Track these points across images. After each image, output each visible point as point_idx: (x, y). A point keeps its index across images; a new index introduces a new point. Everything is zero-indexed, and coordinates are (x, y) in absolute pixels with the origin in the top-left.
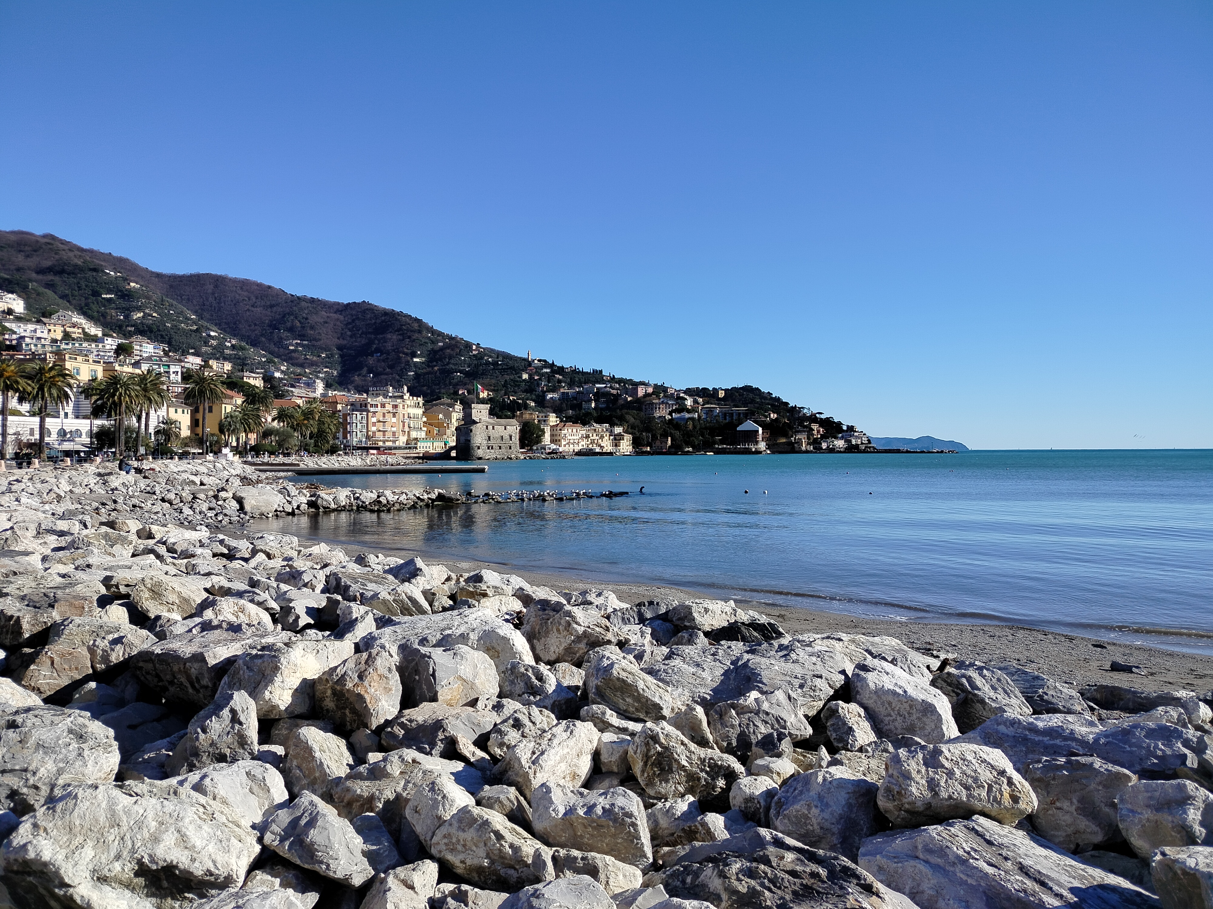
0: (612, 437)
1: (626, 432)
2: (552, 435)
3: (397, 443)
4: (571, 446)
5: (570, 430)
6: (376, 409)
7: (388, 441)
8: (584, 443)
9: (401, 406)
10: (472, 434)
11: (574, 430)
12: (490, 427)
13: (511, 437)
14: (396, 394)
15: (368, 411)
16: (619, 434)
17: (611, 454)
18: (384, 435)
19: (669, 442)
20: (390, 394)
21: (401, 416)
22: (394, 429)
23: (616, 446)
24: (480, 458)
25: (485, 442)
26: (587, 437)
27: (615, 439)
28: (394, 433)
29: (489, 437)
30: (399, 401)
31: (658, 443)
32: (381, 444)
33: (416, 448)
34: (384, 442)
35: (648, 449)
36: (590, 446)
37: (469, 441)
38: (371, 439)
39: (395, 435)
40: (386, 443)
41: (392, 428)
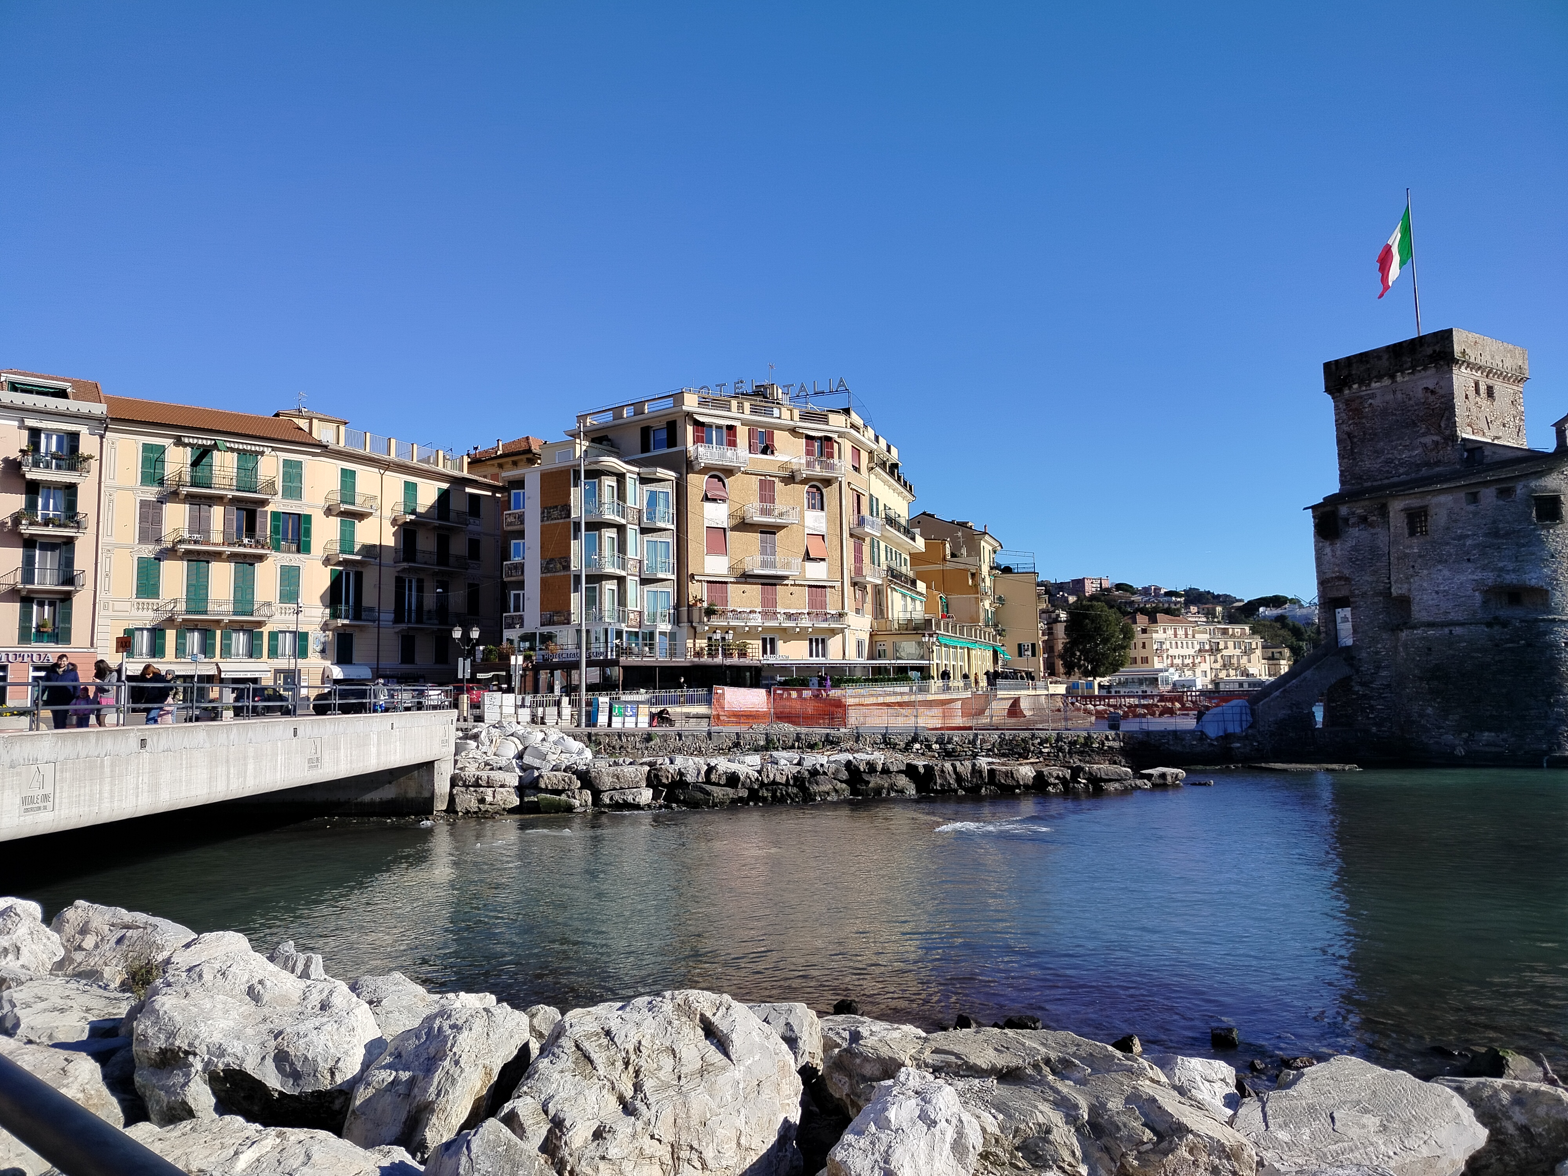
3: (834, 645)
5: (1170, 632)
6: (727, 457)
7: (788, 634)
8: (1207, 667)
9: (847, 446)
11: (1181, 632)
15: (685, 465)
18: (769, 603)
21: (848, 502)
22: (816, 572)
26: (1215, 650)
28: (817, 591)
30: (839, 420)
32: (754, 651)
38: (701, 621)
39: (824, 605)
40: (780, 644)
41: (809, 565)
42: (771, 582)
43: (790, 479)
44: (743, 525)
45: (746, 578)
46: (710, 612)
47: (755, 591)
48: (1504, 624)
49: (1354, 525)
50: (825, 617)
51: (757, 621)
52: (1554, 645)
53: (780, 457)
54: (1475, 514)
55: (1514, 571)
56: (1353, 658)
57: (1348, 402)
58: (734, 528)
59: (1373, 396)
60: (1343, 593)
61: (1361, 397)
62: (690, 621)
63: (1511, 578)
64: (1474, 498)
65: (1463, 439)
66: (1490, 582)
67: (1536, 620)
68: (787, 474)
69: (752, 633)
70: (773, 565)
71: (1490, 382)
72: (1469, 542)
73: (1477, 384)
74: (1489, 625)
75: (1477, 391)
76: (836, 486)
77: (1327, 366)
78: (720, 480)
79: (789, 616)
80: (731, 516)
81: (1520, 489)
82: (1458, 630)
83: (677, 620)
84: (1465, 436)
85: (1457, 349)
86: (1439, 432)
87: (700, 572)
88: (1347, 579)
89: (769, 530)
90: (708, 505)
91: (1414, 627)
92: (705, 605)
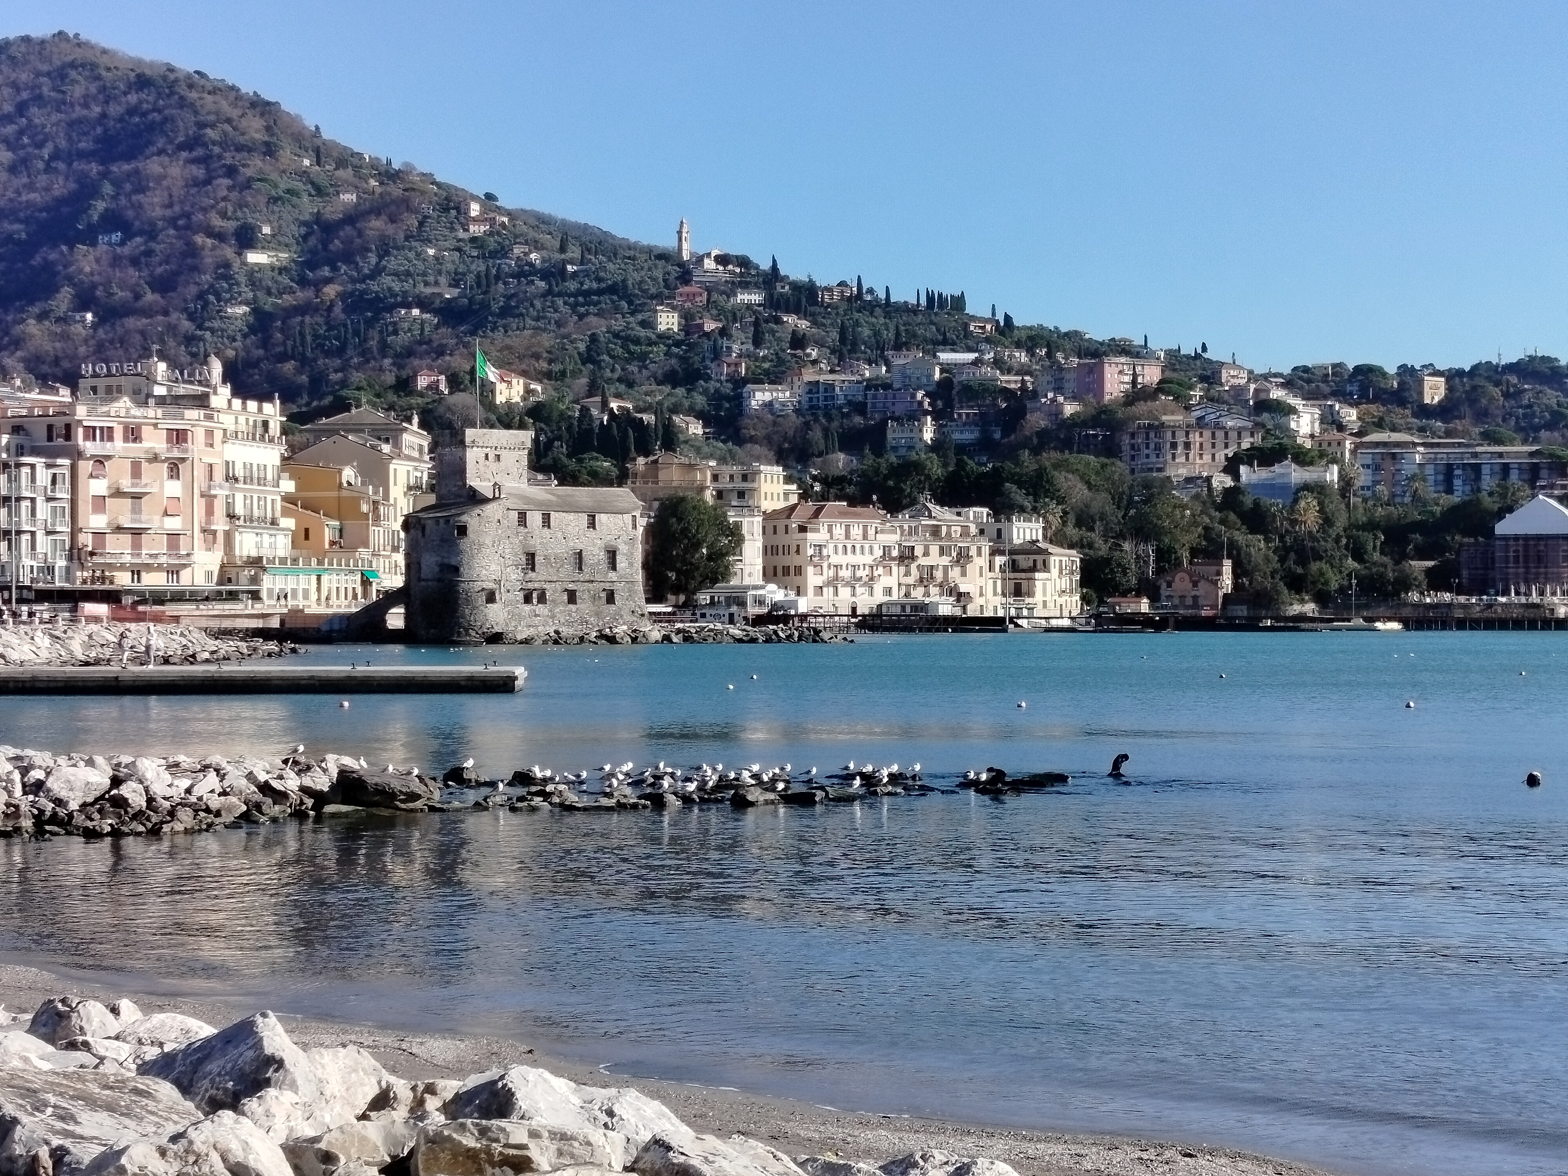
0: (999, 560)
1: (1058, 539)
2: (769, 551)
4: (845, 592)
5: (839, 531)
6: (107, 448)
7: (149, 568)
8: (891, 581)
9: (199, 434)
10: (464, 544)
11: (856, 531)
12: (535, 518)
13: (612, 555)
14: (182, 389)
15: (77, 455)
16: (1031, 549)
17: (995, 624)
18: (137, 546)
19: (1227, 581)
20: (159, 391)
21: (200, 473)
22: (173, 524)
23: (1018, 592)
24: (495, 638)
25: (514, 575)
26: (906, 557)
27: (1014, 567)
28: (173, 537)
29: (531, 557)
30: (193, 414)
31: (1181, 583)
32: (123, 579)
33: (255, 596)
34: (136, 573)
35: (1144, 606)
36: (918, 594)
37: (456, 570)
38: (86, 560)
39: (177, 547)
40: (144, 575)
41: (166, 519)
42: (137, 533)
43: (155, 458)
44: (118, 493)
45: (119, 529)
46: (92, 554)
47: (127, 538)
48: (444, 582)
50: (180, 557)
51: (127, 559)
52: (457, 592)
53: (146, 444)
55: (448, 557)
58: (109, 497)
59: (445, 455)
61: (442, 454)
62: (79, 559)
64: (438, 523)
65: (469, 486)
66: (440, 562)
67: (454, 580)
68: (151, 456)
69: (122, 567)
70: (140, 522)
71: (497, 453)
72: (436, 543)
73: (487, 455)
74: (439, 581)
75: (486, 459)
76: (189, 462)
78: (101, 463)
79: (151, 556)
80: (109, 488)
83: (70, 558)
84: (470, 484)
86: (460, 479)
87: (87, 526)
89: (137, 497)
90: (92, 481)
91: (422, 581)
92: (90, 549)
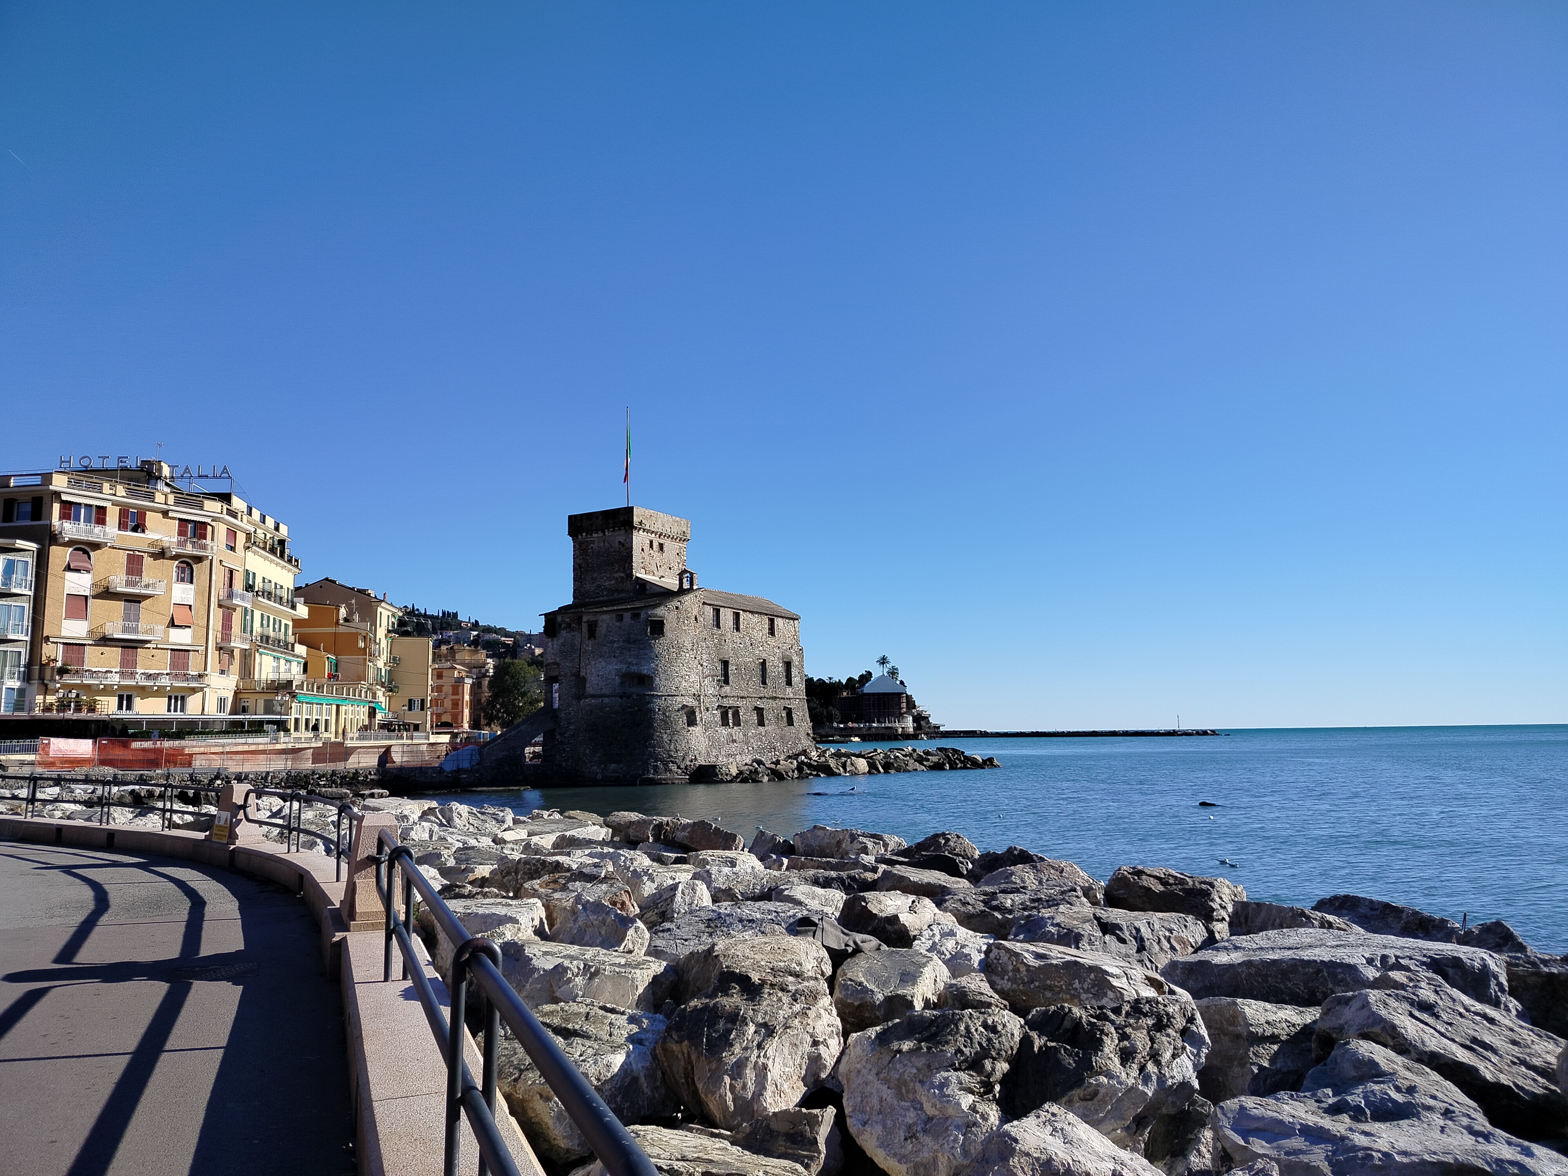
3: (194, 701)
6: (96, 533)
7: (145, 692)
9: (221, 530)
10: (660, 645)
12: (727, 616)
13: (787, 667)
15: (48, 538)
18: (128, 663)
21: (219, 577)
22: (181, 637)
25: (710, 688)
28: (180, 654)
29: (725, 667)
30: (214, 506)
32: (108, 707)
34: (126, 699)
37: (646, 681)
39: (185, 667)
40: (136, 700)
41: (172, 631)
42: (131, 646)
43: (161, 554)
44: (107, 594)
45: (105, 641)
46: (62, 671)
47: (115, 653)
48: (628, 697)
49: (563, 629)
50: (186, 677)
51: (114, 680)
52: (652, 711)
53: (150, 535)
54: (620, 628)
55: (636, 664)
56: (557, 717)
57: (580, 544)
58: (94, 597)
59: (593, 542)
60: (556, 673)
61: (587, 542)
62: (41, 678)
63: (634, 669)
64: (620, 618)
65: (637, 577)
66: (623, 671)
67: (645, 695)
68: (157, 550)
69: (107, 691)
70: (135, 631)
71: (661, 541)
72: (615, 645)
73: (651, 542)
74: (621, 697)
75: (651, 546)
76: (207, 563)
77: (570, 517)
78: (85, 552)
79: (149, 676)
80: (94, 585)
81: (643, 616)
82: (606, 700)
83: (27, 677)
84: (638, 575)
85: (636, 520)
86: (624, 572)
87: (57, 634)
88: (558, 664)
89: (135, 599)
90: (69, 575)
91: (586, 698)
92: (59, 664)
